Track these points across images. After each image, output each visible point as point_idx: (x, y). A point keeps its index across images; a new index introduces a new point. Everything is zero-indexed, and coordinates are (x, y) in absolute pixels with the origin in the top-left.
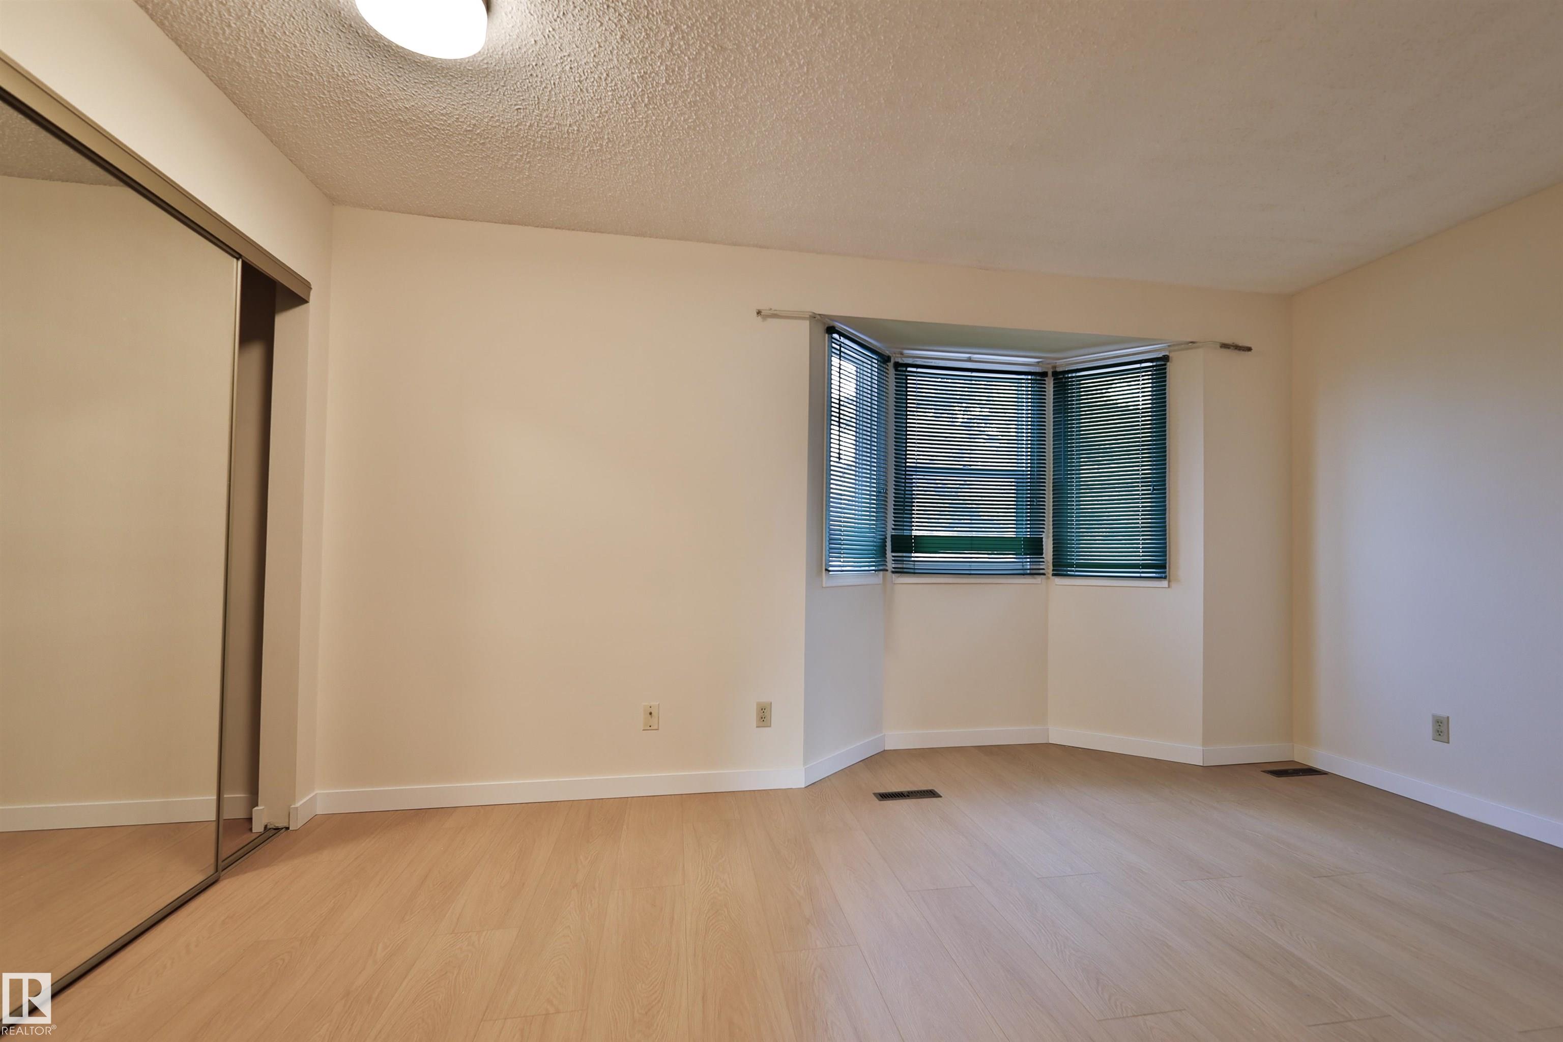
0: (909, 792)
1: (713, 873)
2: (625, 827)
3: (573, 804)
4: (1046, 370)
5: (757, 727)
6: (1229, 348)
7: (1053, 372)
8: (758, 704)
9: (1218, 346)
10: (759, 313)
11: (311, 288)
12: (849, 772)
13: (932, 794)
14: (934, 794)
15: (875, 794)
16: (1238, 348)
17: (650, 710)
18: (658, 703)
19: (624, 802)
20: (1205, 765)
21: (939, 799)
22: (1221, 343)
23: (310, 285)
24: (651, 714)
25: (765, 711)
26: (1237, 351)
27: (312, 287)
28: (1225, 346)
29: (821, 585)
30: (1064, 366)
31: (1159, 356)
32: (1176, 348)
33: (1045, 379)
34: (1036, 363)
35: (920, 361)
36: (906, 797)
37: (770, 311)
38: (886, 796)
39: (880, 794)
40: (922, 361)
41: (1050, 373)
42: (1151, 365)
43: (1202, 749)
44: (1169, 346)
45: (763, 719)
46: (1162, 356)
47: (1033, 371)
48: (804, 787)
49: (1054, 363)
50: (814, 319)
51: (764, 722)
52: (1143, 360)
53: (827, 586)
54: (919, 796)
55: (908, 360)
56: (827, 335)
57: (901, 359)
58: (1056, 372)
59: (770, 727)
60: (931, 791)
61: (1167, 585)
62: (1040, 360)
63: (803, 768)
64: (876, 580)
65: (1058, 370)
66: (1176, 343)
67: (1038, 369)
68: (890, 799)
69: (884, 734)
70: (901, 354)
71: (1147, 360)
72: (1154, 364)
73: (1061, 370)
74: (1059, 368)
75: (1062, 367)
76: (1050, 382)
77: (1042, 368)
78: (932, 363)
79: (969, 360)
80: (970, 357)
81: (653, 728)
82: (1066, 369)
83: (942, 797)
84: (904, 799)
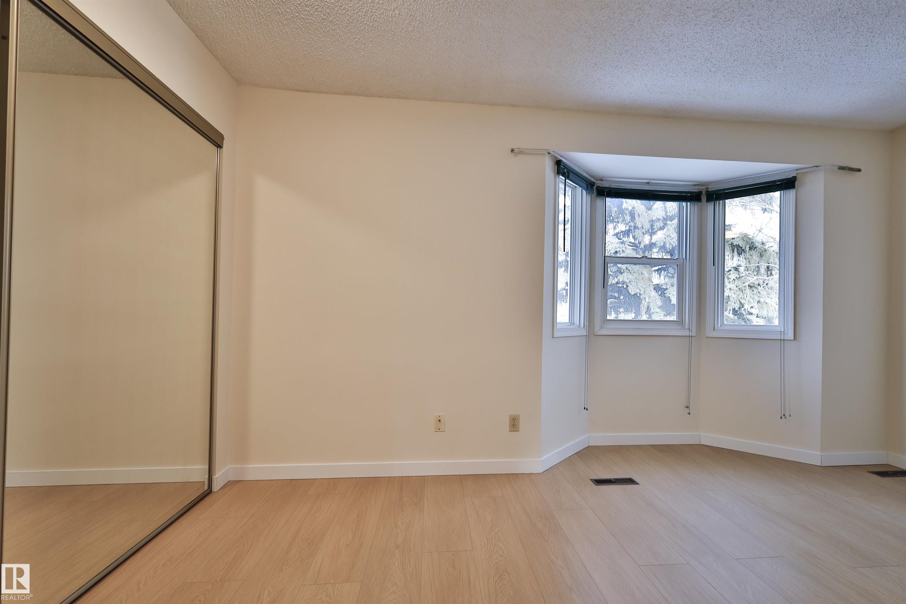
0: (615, 479)
1: (492, 541)
2: (426, 499)
3: (390, 479)
4: (701, 190)
5: (510, 431)
6: (845, 169)
7: (706, 191)
8: (510, 416)
9: (836, 168)
10: (512, 151)
11: (224, 139)
12: (568, 461)
13: (630, 481)
14: (634, 482)
15: (591, 480)
16: (851, 169)
17: (439, 418)
18: (445, 414)
19: (422, 480)
20: (822, 466)
21: (638, 485)
22: (839, 166)
23: (224, 136)
24: (440, 421)
25: (515, 421)
26: (850, 172)
27: (225, 137)
28: (842, 168)
29: (553, 335)
30: (714, 187)
31: (789, 177)
32: (803, 171)
33: (701, 196)
34: (695, 185)
35: (614, 186)
36: (613, 483)
37: (519, 150)
38: (599, 482)
39: (595, 481)
40: (615, 186)
41: (704, 193)
42: (783, 183)
43: (821, 454)
44: (797, 170)
45: (513, 426)
46: (791, 177)
47: (692, 191)
48: (541, 472)
49: (708, 185)
50: (550, 155)
51: (514, 428)
52: (776, 180)
53: (555, 337)
54: (623, 483)
55: (606, 185)
56: (556, 166)
57: (601, 184)
58: (709, 191)
59: (518, 431)
60: (630, 479)
61: (792, 338)
62: (697, 183)
63: (540, 459)
64: (584, 333)
65: (710, 190)
66: (803, 167)
67: (695, 189)
68: (603, 484)
69: (589, 436)
70: (601, 181)
71: (779, 181)
72: (785, 183)
73: (712, 190)
74: (711, 189)
75: (712, 188)
76: (704, 198)
77: (698, 189)
78: (622, 186)
79: (647, 184)
80: (648, 182)
81: (441, 431)
82: (716, 189)
83: (639, 484)
84: (613, 485)
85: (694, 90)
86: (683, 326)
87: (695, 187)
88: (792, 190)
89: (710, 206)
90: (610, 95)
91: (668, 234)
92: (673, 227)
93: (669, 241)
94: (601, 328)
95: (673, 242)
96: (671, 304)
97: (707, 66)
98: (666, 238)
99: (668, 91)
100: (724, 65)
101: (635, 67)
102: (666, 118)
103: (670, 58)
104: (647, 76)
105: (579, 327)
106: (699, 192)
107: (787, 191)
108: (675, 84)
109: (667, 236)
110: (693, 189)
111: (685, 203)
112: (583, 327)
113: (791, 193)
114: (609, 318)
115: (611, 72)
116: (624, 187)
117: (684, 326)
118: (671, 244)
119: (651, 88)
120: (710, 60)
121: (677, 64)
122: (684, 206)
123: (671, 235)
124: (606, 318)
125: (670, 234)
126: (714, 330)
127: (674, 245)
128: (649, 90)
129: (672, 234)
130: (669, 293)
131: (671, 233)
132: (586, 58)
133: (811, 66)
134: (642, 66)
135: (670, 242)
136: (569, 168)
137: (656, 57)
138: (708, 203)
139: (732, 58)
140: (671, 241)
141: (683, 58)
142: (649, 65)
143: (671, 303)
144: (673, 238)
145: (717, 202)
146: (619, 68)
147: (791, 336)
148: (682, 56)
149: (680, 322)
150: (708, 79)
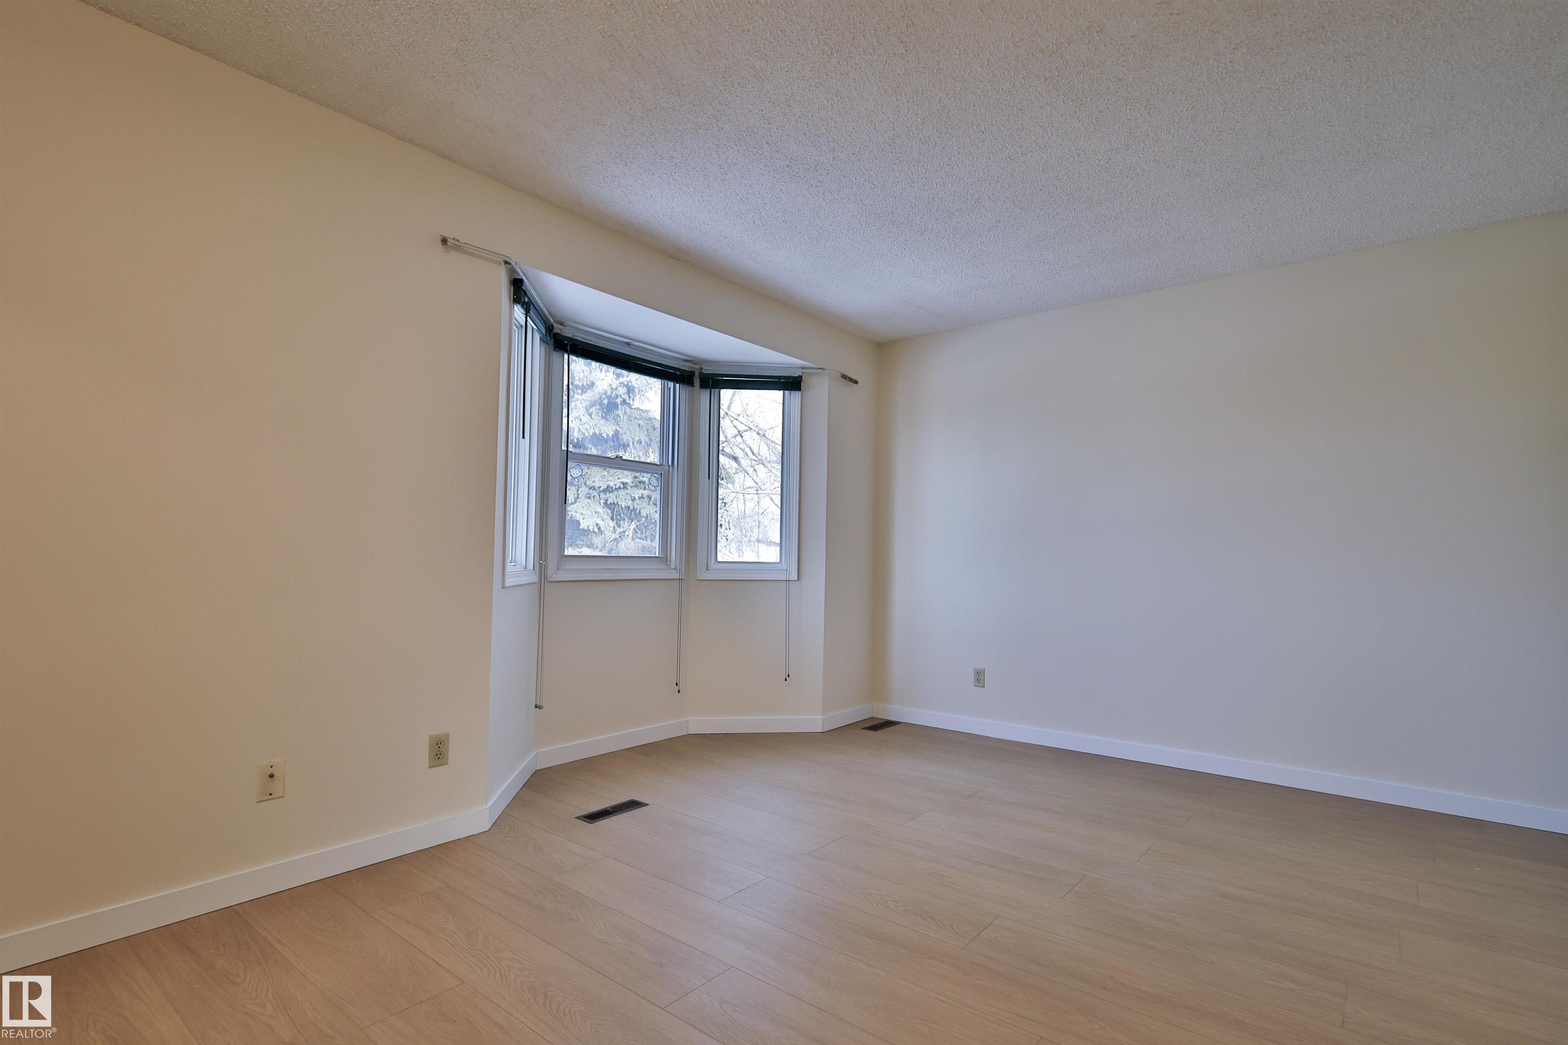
4: (694, 370)
5: (431, 767)
6: (846, 379)
7: (699, 373)
8: (431, 738)
9: (839, 376)
10: (444, 240)
12: (521, 801)
13: (633, 805)
14: (640, 804)
16: (851, 380)
17: (271, 771)
18: (279, 762)
20: (824, 731)
22: (841, 373)
24: (272, 776)
25: (441, 746)
26: (849, 382)
28: (844, 377)
29: (503, 585)
30: (710, 368)
31: (794, 375)
32: (810, 371)
33: (693, 379)
34: (686, 361)
35: (580, 337)
36: (613, 813)
37: (456, 243)
38: (593, 817)
39: (584, 817)
40: (582, 338)
41: (697, 374)
42: (789, 382)
43: (822, 717)
44: (802, 368)
45: (438, 757)
46: (797, 376)
47: (682, 368)
48: (487, 830)
49: (701, 364)
50: (506, 265)
51: (439, 760)
52: (782, 376)
53: (506, 586)
54: (625, 809)
55: (567, 333)
56: (512, 288)
57: (561, 331)
58: (702, 373)
59: (447, 764)
60: (632, 802)
61: (796, 578)
62: (691, 359)
63: (486, 807)
64: (534, 579)
65: (704, 372)
66: (809, 366)
67: (686, 367)
68: (601, 819)
69: (537, 753)
70: (561, 325)
71: (785, 377)
72: (791, 382)
73: (707, 372)
74: (705, 370)
75: (708, 370)
76: (697, 382)
77: (690, 367)
78: (591, 341)
79: (626, 346)
80: (628, 343)
81: (277, 796)
82: (711, 373)
83: (648, 805)
84: (614, 816)
85: (726, 237)
86: (667, 565)
87: (687, 364)
88: (797, 392)
89: (705, 395)
90: (618, 203)
91: (577, 415)
92: (584, 404)
93: (577, 426)
94: (558, 569)
95: (585, 429)
96: (580, 529)
97: (753, 216)
98: (574, 421)
99: (696, 227)
100: (771, 223)
101: (671, 181)
102: (675, 258)
103: (718, 189)
104: (681, 199)
105: (526, 568)
106: (692, 372)
107: (792, 392)
108: (708, 222)
109: (575, 418)
110: (684, 365)
111: (672, 383)
112: (532, 568)
113: (796, 395)
114: (566, 553)
115: (637, 173)
116: (594, 342)
117: (669, 564)
118: (580, 432)
119: (677, 215)
120: (761, 210)
121: (724, 199)
122: (670, 388)
123: (582, 417)
124: (563, 554)
125: (579, 415)
126: (707, 570)
127: (587, 435)
128: (673, 216)
129: (584, 415)
130: (574, 511)
131: (581, 415)
132: (613, 141)
133: (847, 257)
134: (680, 183)
135: (579, 428)
136: (531, 298)
137: (704, 181)
138: (702, 390)
139: (783, 218)
140: (581, 427)
141: (733, 195)
142: (690, 186)
143: (579, 527)
144: (585, 423)
145: (714, 392)
146: (650, 174)
147: (794, 576)
148: (733, 193)
149: (664, 559)
150: (747, 231)
